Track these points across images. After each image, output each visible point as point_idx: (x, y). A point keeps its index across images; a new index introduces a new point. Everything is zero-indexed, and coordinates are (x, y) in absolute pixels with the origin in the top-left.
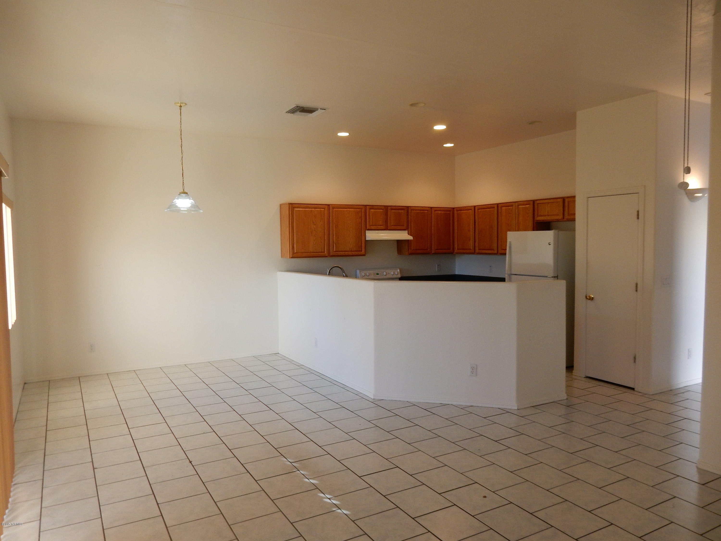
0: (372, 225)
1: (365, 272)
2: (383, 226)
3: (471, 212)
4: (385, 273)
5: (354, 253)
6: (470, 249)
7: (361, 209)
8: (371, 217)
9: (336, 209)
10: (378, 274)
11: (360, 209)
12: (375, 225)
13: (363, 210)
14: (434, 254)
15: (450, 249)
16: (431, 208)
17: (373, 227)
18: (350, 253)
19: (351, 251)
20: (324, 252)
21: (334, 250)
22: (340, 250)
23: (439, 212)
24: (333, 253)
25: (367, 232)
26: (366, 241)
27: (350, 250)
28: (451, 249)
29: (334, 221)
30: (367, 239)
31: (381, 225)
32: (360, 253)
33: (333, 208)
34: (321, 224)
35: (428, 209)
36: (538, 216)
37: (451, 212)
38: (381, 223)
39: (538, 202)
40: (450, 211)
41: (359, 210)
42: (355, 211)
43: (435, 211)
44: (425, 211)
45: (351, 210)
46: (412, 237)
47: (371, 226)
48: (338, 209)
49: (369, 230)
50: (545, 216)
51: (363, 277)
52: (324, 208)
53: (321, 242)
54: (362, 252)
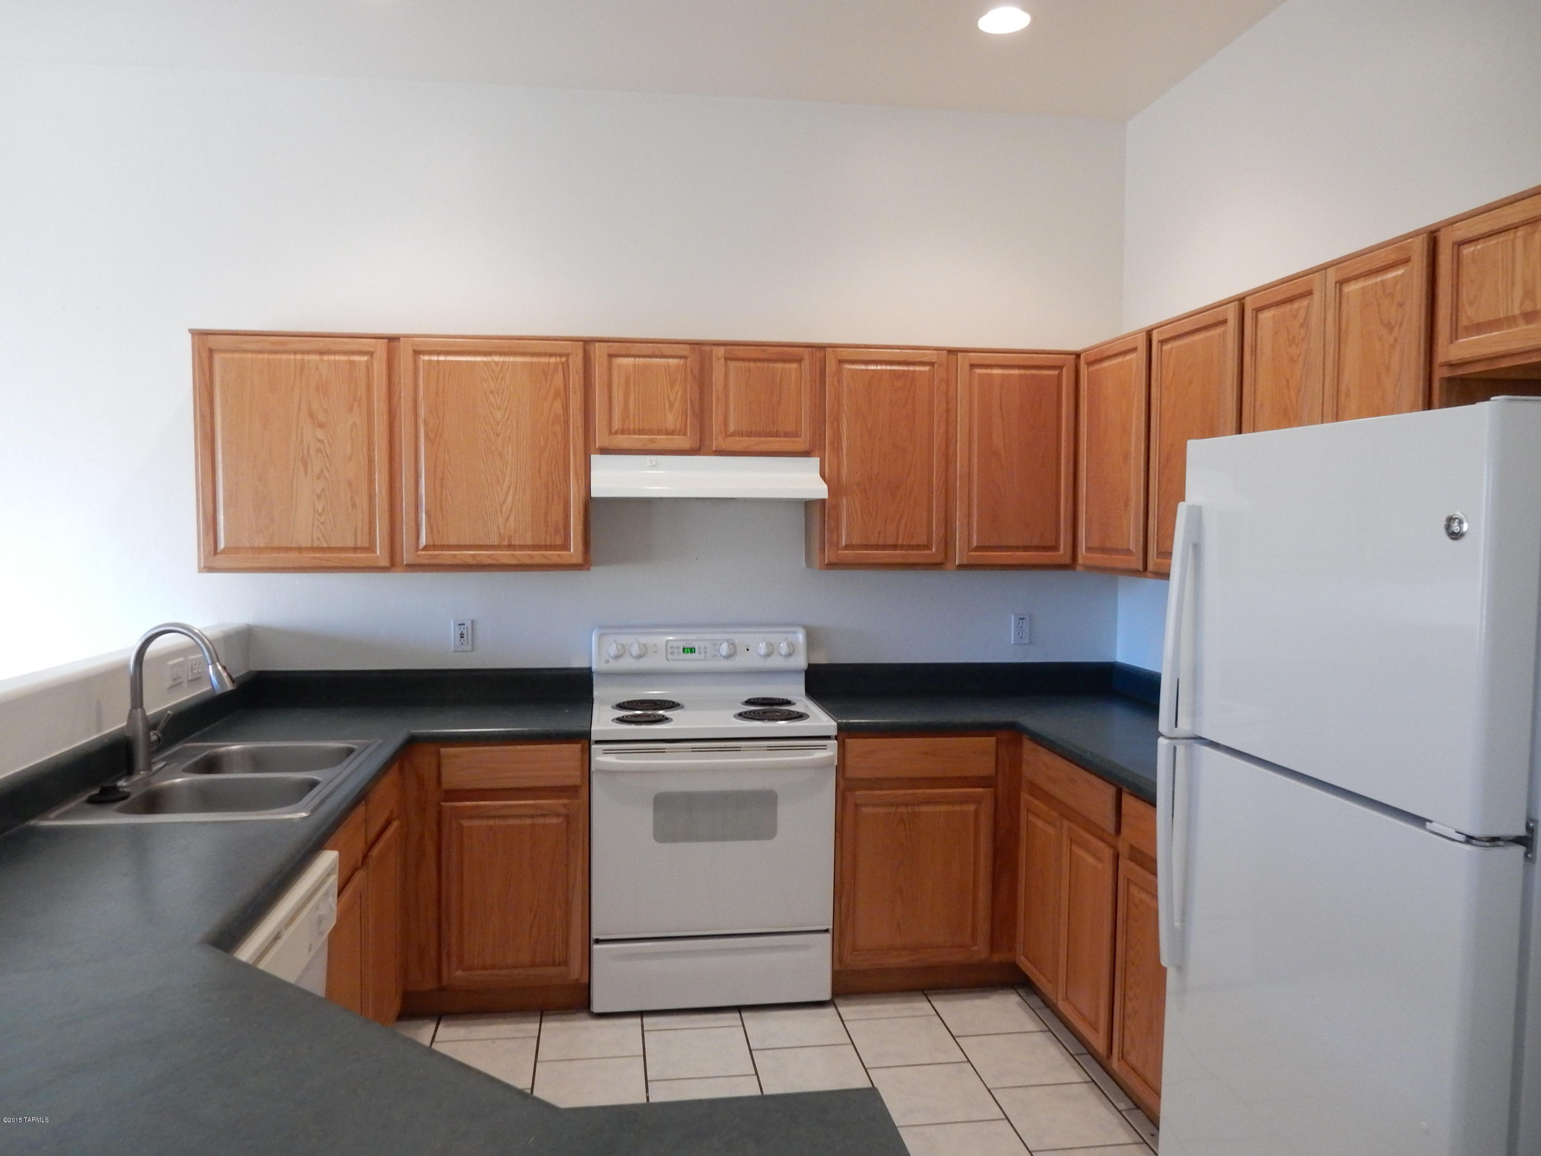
0: (623, 432)
1: (624, 639)
2: (685, 434)
3: (1137, 359)
4: (724, 649)
5: (523, 556)
6: (1128, 552)
7: (567, 355)
8: (617, 394)
9: (435, 358)
10: (692, 650)
11: (561, 355)
12: (641, 432)
13: (577, 361)
14: (962, 567)
15: (1055, 548)
16: (952, 352)
17: (624, 441)
18: (504, 556)
19: (510, 547)
20: (371, 548)
21: (423, 542)
22: (453, 541)
23: (996, 371)
24: (418, 556)
25: (596, 459)
26: (590, 504)
27: (506, 543)
28: (1062, 547)
29: (422, 412)
30: (597, 491)
31: (672, 433)
32: (553, 556)
33: (417, 353)
34: (354, 424)
35: (931, 356)
36: (1455, 335)
37: (1064, 370)
38: (671, 419)
39: (1462, 231)
40: (1060, 368)
41: (553, 360)
42: (531, 363)
43: (973, 366)
44: (918, 368)
45: (511, 359)
46: (825, 487)
47: (616, 433)
48: (442, 358)
49: (604, 451)
50: (1510, 321)
51: (612, 661)
52: (371, 354)
53: (354, 506)
54: (569, 553)
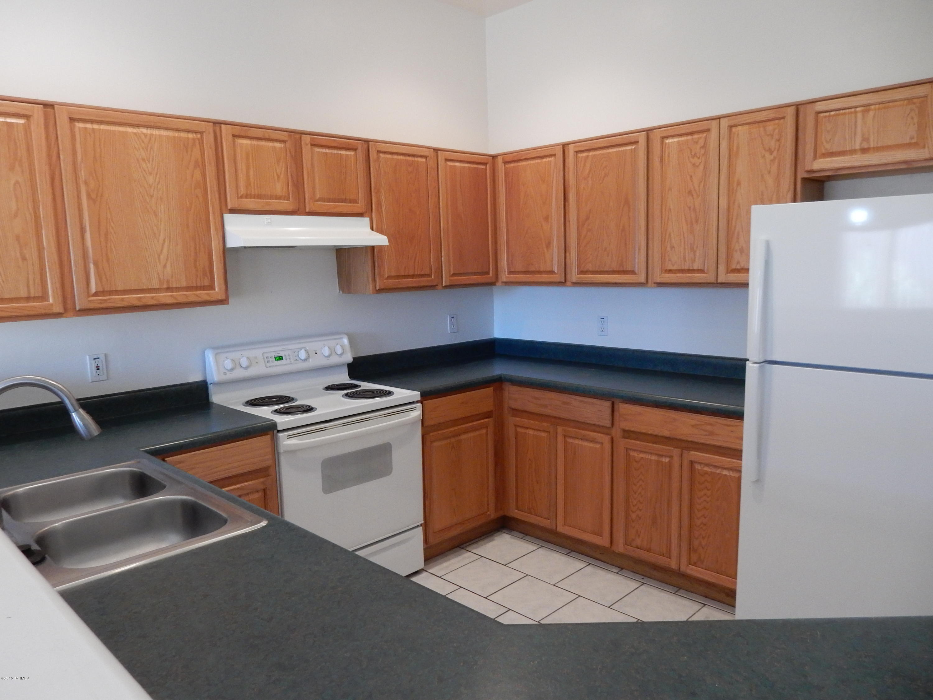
0: (247, 196)
1: (236, 355)
2: (288, 200)
3: (555, 163)
4: (303, 355)
5: (180, 296)
6: (552, 272)
7: (201, 133)
8: (242, 167)
9: (89, 126)
10: (281, 358)
11: (196, 132)
12: (259, 197)
13: (209, 139)
14: (447, 287)
15: (488, 273)
16: (436, 150)
17: (250, 204)
18: (164, 297)
19: (168, 289)
20: (44, 297)
21: (93, 289)
22: (120, 287)
23: (457, 164)
24: (90, 301)
25: (228, 217)
26: (226, 251)
27: (165, 286)
28: (491, 272)
29: (83, 174)
30: (231, 244)
31: (279, 198)
32: (204, 295)
33: (72, 120)
34: (17, 182)
35: (425, 152)
36: (815, 158)
37: (488, 165)
38: (279, 188)
39: (820, 107)
40: (485, 164)
41: (190, 136)
42: (174, 137)
43: (447, 160)
44: (420, 159)
45: (156, 132)
46: (385, 238)
47: (241, 197)
48: (96, 126)
49: (233, 211)
50: (853, 152)
51: (228, 373)
52: (27, 117)
53: (24, 259)
54: (215, 291)
